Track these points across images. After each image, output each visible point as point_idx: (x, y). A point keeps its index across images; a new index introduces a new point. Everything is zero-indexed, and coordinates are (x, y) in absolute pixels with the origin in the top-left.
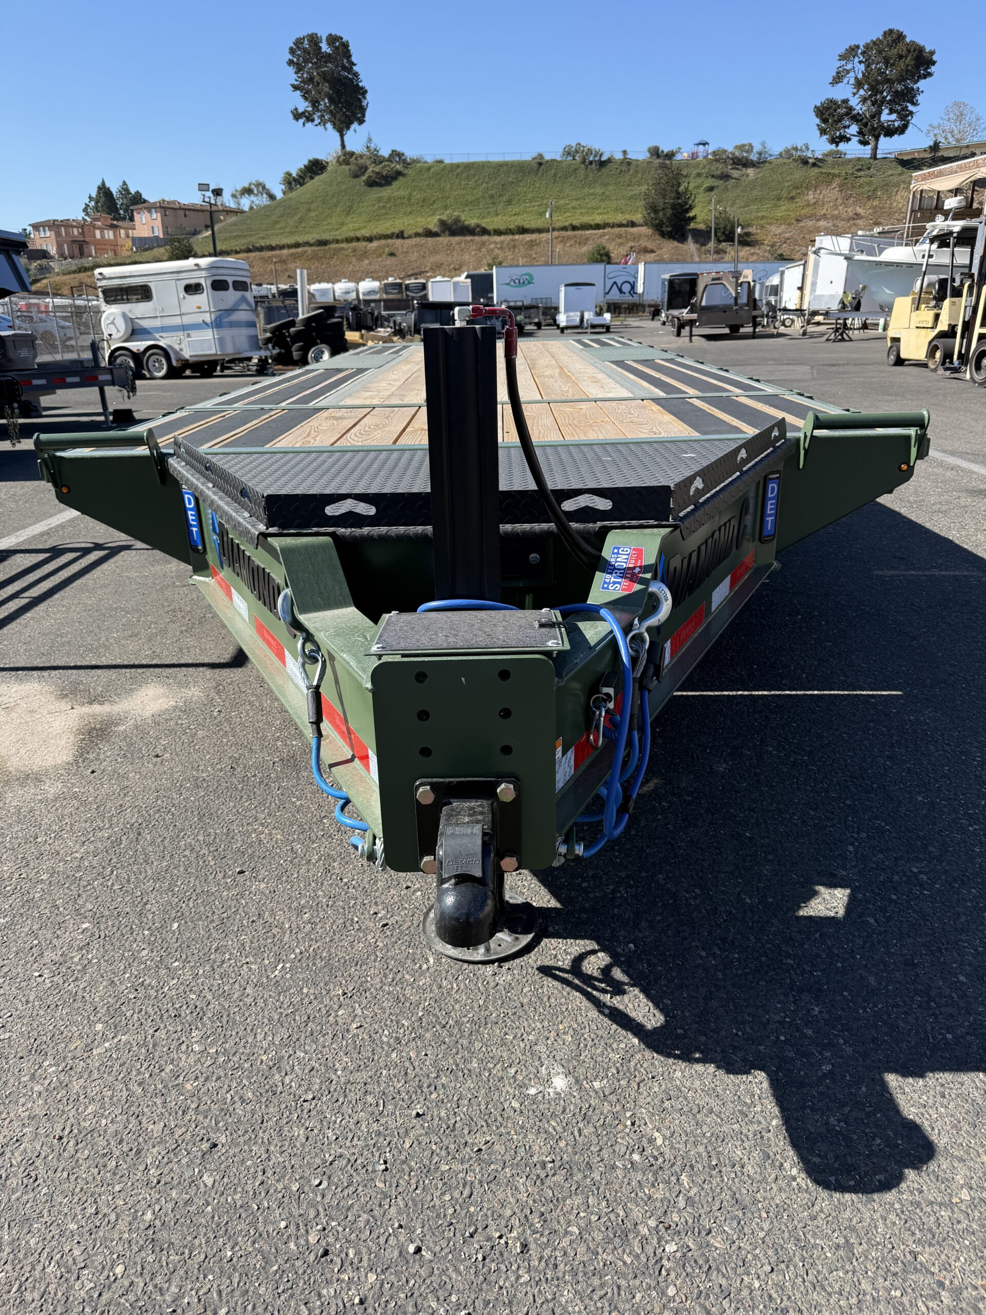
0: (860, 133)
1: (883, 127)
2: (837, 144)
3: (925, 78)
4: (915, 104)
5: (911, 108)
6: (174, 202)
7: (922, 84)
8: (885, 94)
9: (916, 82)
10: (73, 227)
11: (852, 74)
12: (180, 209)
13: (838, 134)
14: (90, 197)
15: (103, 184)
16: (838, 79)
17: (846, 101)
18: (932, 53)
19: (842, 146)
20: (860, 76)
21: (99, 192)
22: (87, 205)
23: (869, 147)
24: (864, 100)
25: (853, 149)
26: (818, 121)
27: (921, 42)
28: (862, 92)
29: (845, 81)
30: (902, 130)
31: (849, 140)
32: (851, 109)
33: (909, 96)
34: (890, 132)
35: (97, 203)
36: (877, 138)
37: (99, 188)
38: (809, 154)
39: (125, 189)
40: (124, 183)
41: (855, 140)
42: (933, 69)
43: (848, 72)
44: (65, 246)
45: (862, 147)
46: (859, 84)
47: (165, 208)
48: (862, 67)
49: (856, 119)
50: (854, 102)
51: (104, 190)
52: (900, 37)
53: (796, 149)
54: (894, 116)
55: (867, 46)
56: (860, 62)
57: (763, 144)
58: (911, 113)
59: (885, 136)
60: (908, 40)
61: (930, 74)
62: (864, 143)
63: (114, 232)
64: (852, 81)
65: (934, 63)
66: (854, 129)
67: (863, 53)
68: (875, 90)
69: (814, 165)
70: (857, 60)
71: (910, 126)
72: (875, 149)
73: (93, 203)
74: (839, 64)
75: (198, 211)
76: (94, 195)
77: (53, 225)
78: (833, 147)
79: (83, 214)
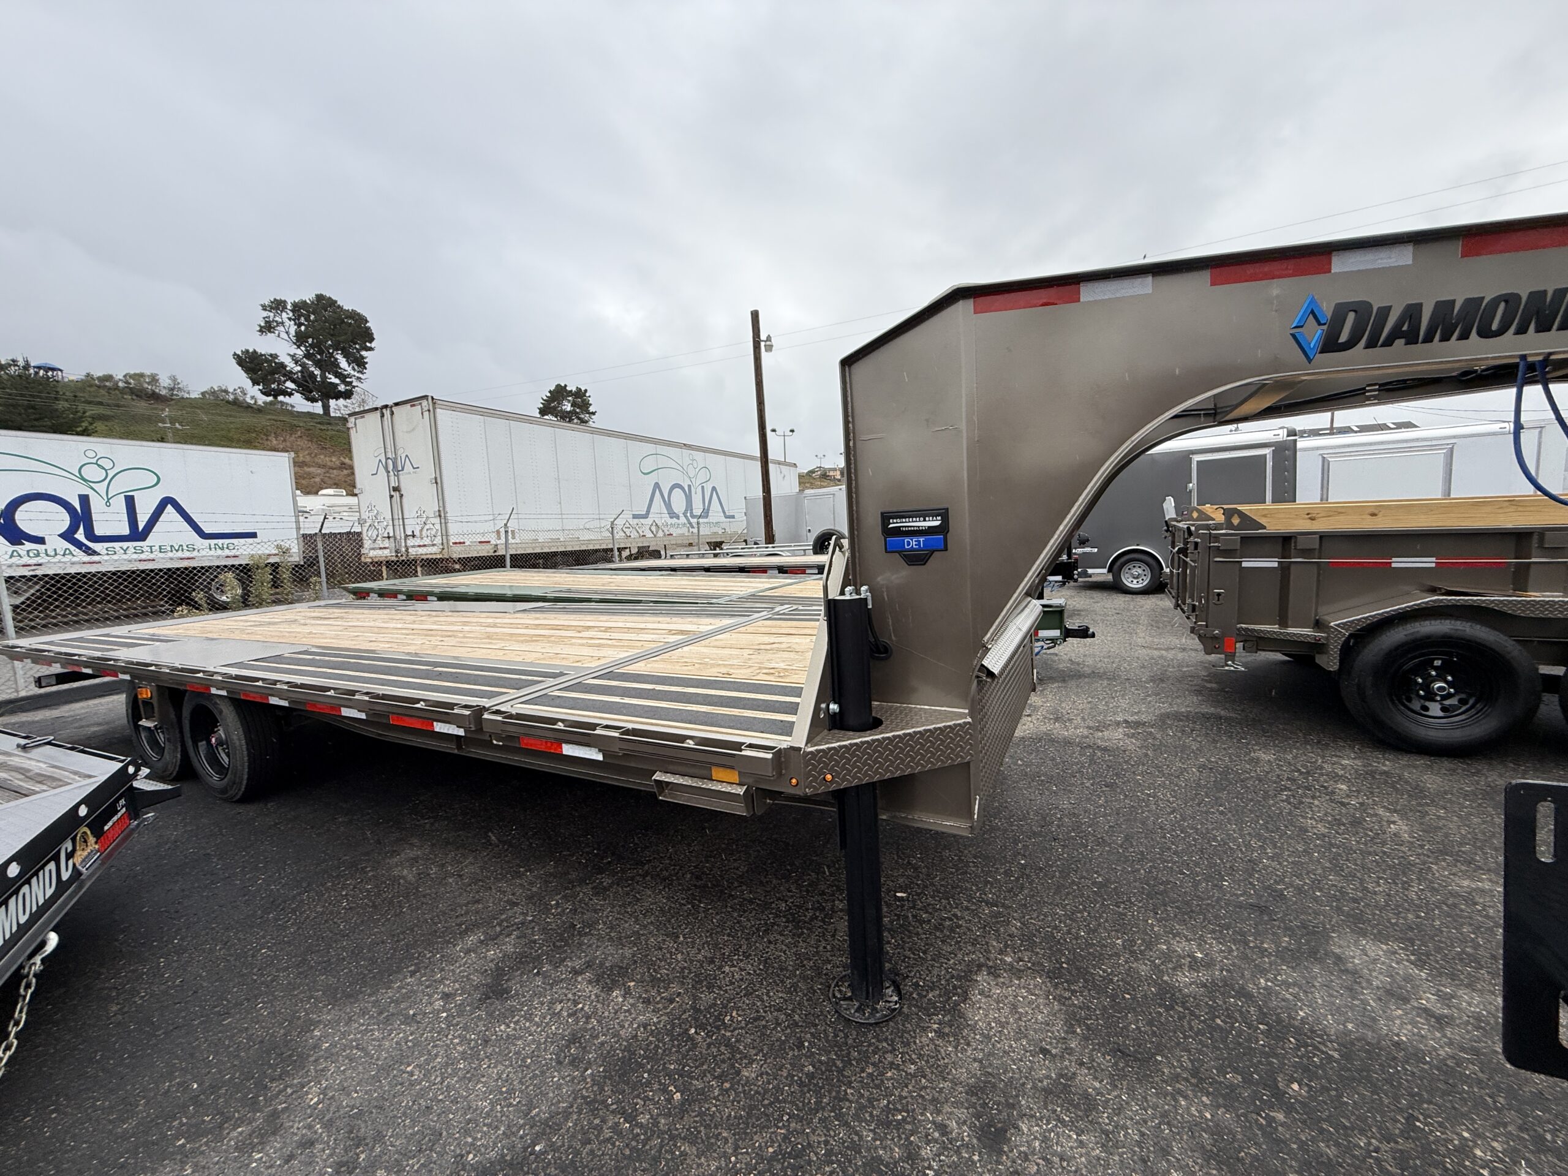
0: (301, 390)
2: (275, 397)
7: (367, 355)
11: (281, 328)
13: (273, 386)
16: (268, 328)
17: (274, 356)
20: (294, 332)
23: (318, 405)
26: (243, 370)
29: (278, 332)
31: (290, 394)
32: (282, 366)
41: (297, 395)
43: (278, 325)
45: (309, 403)
48: (294, 324)
49: (291, 376)
50: (286, 359)
52: (334, 304)
53: (226, 391)
55: (297, 304)
56: (291, 319)
57: (174, 379)
62: (313, 400)
65: (374, 339)
67: (292, 311)
69: (260, 411)
70: (284, 315)
71: (354, 392)
72: (326, 408)
74: (265, 314)
78: (271, 398)
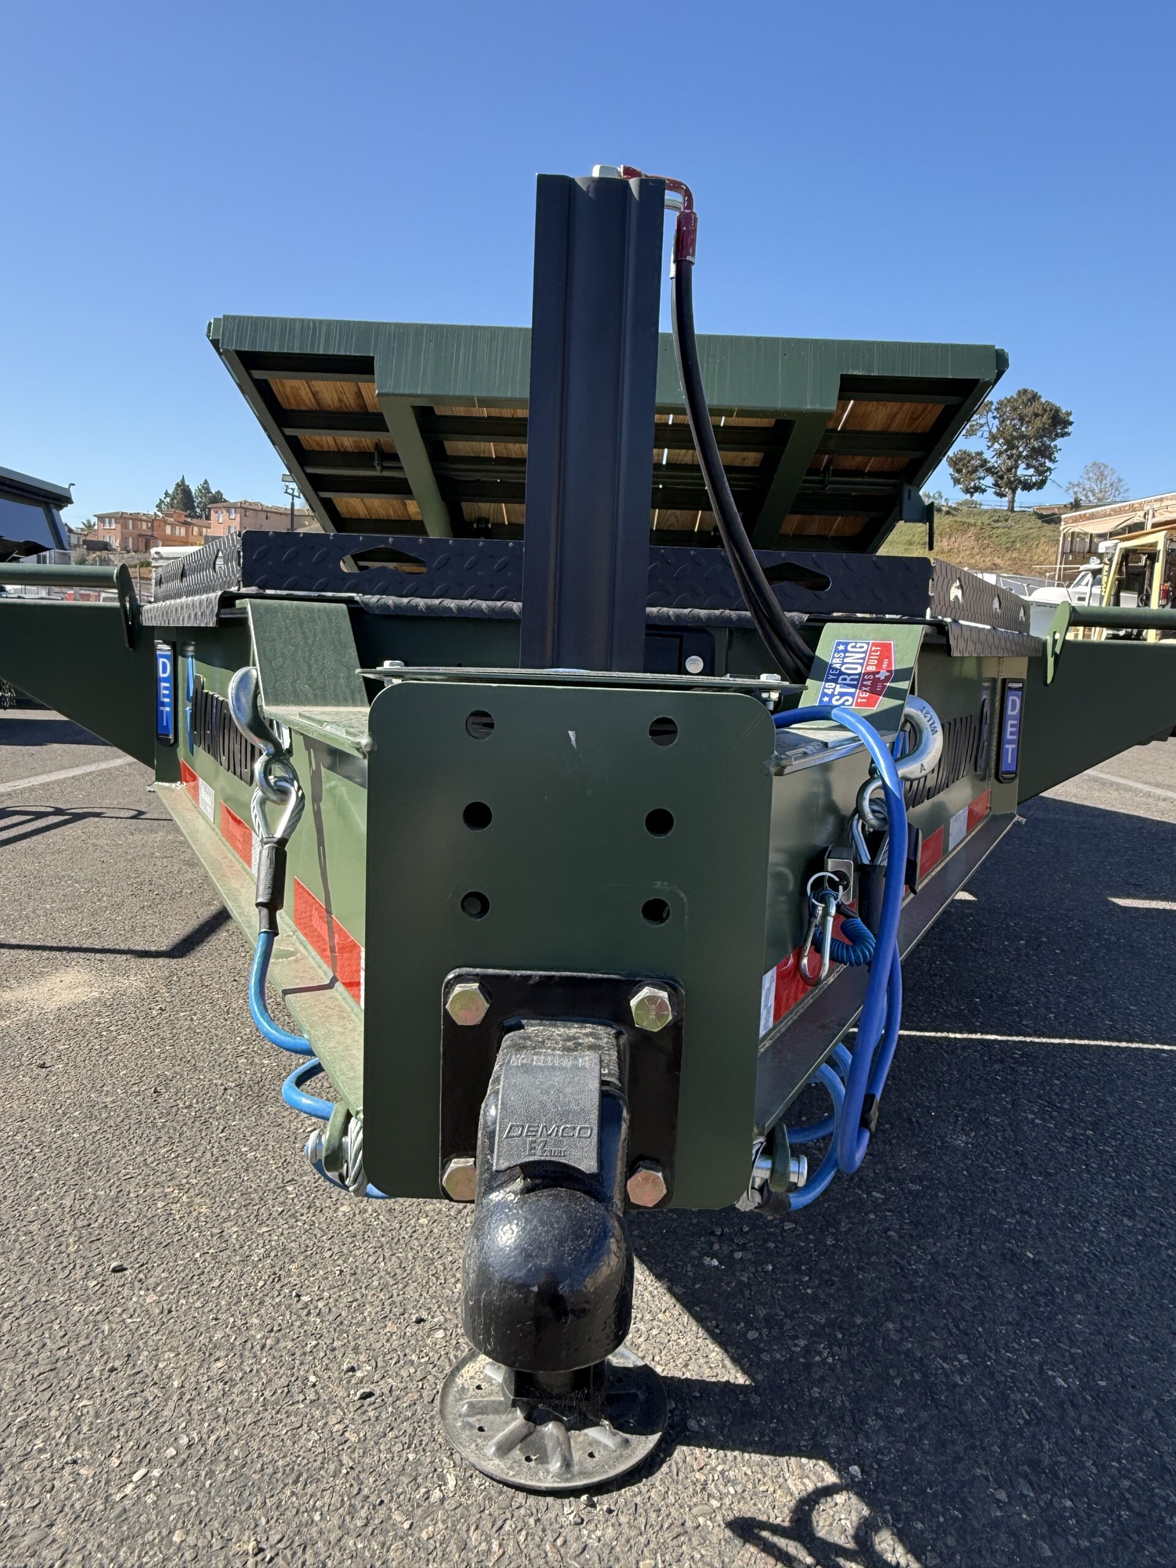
0: (996, 485)
1: (1020, 482)
2: (972, 494)
3: (1063, 435)
4: (1053, 461)
5: (1048, 464)
6: (256, 504)
7: (1059, 442)
8: (1021, 449)
9: (1053, 440)
10: (141, 520)
11: (985, 428)
12: (262, 510)
13: (972, 484)
14: (167, 494)
15: (183, 480)
17: (980, 454)
18: (1069, 414)
19: (977, 497)
20: (994, 430)
21: (176, 489)
22: (162, 501)
23: (1006, 499)
24: (1000, 454)
25: (989, 500)
26: (951, 470)
27: (1057, 403)
28: (996, 446)
29: (979, 434)
30: (1041, 485)
31: (984, 491)
32: (985, 462)
33: (1046, 452)
34: (1027, 486)
35: (172, 499)
36: (1014, 491)
37: (178, 485)
38: (943, 503)
39: (206, 487)
40: (206, 482)
41: (990, 491)
42: (1070, 429)
43: (982, 426)
44: (130, 540)
45: (998, 498)
46: (994, 438)
47: (244, 509)
48: (997, 422)
49: (990, 471)
50: (988, 455)
51: (183, 489)
52: (1035, 397)
54: (1031, 471)
55: (1001, 403)
56: (994, 418)
58: (1049, 469)
59: (1023, 489)
60: (1043, 400)
61: (1068, 434)
62: (1001, 495)
63: (187, 531)
64: (986, 435)
65: (1071, 423)
66: (989, 481)
67: (997, 409)
68: (1010, 444)
69: (948, 513)
70: (990, 415)
71: (1048, 482)
72: (1012, 501)
73: (168, 499)
75: (281, 514)
76: (170, 492)
77: (121, 518)
78: (968, 496)
79: (156, 510)
